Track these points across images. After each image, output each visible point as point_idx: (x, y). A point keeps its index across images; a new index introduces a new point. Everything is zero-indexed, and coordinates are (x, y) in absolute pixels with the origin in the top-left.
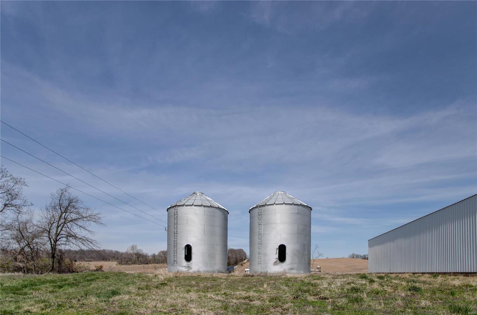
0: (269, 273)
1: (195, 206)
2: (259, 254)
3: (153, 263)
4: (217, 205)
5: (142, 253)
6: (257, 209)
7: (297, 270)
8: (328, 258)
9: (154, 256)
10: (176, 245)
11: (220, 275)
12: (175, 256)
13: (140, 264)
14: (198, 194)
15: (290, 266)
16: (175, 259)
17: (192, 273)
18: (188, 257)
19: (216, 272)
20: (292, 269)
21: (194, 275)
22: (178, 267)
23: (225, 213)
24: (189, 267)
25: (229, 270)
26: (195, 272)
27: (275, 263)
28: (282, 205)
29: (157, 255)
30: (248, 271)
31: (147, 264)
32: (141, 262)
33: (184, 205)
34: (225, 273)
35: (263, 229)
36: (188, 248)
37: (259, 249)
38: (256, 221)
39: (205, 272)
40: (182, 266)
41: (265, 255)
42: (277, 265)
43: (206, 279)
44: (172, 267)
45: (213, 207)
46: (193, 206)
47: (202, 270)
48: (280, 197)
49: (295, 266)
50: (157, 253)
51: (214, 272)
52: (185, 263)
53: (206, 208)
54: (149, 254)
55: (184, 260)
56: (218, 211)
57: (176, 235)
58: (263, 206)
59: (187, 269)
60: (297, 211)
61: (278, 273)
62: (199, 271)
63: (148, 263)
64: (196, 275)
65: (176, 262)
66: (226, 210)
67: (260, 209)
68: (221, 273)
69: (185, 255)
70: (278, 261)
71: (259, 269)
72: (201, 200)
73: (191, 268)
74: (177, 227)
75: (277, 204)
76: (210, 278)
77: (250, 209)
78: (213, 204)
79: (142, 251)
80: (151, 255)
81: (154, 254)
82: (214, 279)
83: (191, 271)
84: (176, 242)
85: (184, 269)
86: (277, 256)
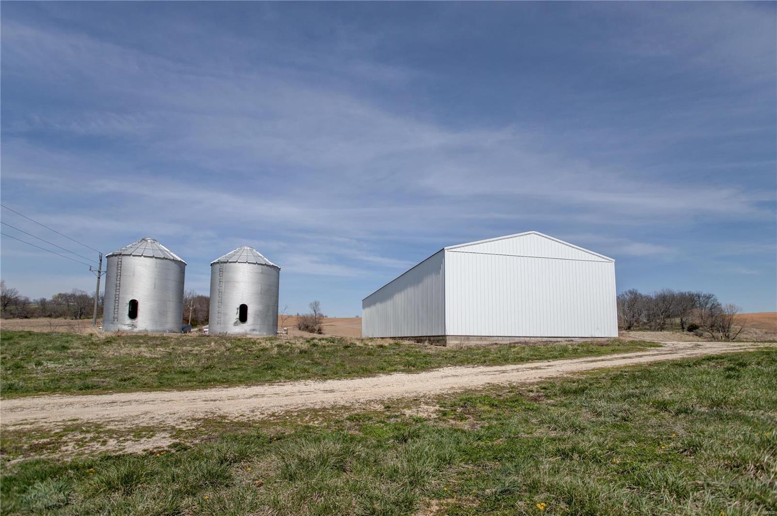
0: (229, 334)
1: (145, 256)
2: (219, 313)
3: (40, 316)
4: (172, 256)
5: (15, 296)
6: (218, 265)
7: (260, 331)
8: (357, 317)
9: (43, 302)
10: (117, 299)
11: (172, 334)
12: (116, 313)
13: (10, 318)
14: (149, 241)
15: (252, 327)
16: (116, 316)
17: (137, 333)
18: (133, 314)
19: (168, 332)
20: (254, 330)
21: (140, 334)
22: (119, 325)
23: (182, 266)
24: (133, 326)
25: (184, 330)
26: (140, 332)
27: (236, 324)
28: (244, 264)
29: (50, 302)
30: (207, 331)
31: (26, 317)
32: (11, 314)
33: (131, 254)
34: (179, 333)
35: (223, 286)
36: (134, 305)
37: (219, 307)
38: (217, 277)
39: (153, 331)
40: (125, 324)
41: (225, 314)
42: (237, 325)
43: (155, 338)
44: (111, 325)
45: (166, 259)
46: (143, 257)
47: (149, 328)
48: (245, 254)
49: (258, 327)
50: (49, 298)
51: (165, 331)
52: (128, 321)
53: (158, 260)
54: (31, 300)
55: (127, 317)
56: (173, 264)
57: (118, 288)
58: (224, 262)
59: (130, 328)
60: (260, 271)
61: (239, 334)
62: (146, 330)
63: (28, 316)
64: (143, 334)
65: (116, 320)
66: (183, 262)
67: (222, 265)
68: (173, 333)
69: (129, 311)
70: (239, 321)
71: (218, 329)
72: (153, 249)
73: (136, 327)
74: (120, 278)
75: (239, 262)
76: (159, 337)
77: (212, 263)
78: (167, 256)
79: (16, 293)
80: (34, 300)
81: (44, 300)
82: (164, 338)
83: (136, 330)
84: (117, 296)
85: (126, 328)
86: (238, 316)
